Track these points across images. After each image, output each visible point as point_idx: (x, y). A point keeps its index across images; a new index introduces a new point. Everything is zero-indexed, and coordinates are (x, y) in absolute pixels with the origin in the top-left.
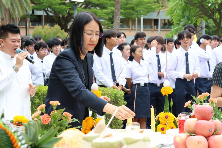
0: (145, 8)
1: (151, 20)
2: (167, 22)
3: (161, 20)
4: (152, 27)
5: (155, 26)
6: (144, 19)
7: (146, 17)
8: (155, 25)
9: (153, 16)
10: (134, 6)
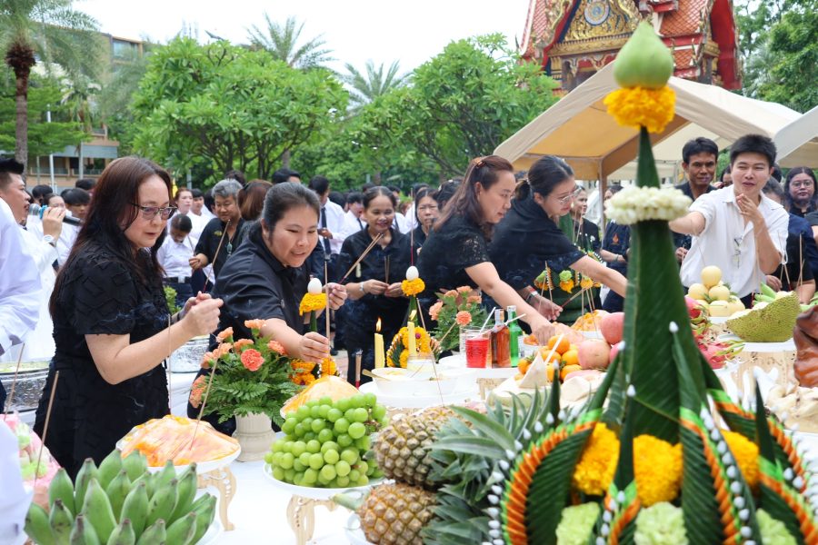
0: (61, 139)
1: (63, 159)
2: (92, 162)
3: (84, 159)
4: (66, 172)
5: (73, 170)
6: (55, 158)
7: (59, 154)
8: (71, 167)
9: (70, 152)
10: (40, 133)
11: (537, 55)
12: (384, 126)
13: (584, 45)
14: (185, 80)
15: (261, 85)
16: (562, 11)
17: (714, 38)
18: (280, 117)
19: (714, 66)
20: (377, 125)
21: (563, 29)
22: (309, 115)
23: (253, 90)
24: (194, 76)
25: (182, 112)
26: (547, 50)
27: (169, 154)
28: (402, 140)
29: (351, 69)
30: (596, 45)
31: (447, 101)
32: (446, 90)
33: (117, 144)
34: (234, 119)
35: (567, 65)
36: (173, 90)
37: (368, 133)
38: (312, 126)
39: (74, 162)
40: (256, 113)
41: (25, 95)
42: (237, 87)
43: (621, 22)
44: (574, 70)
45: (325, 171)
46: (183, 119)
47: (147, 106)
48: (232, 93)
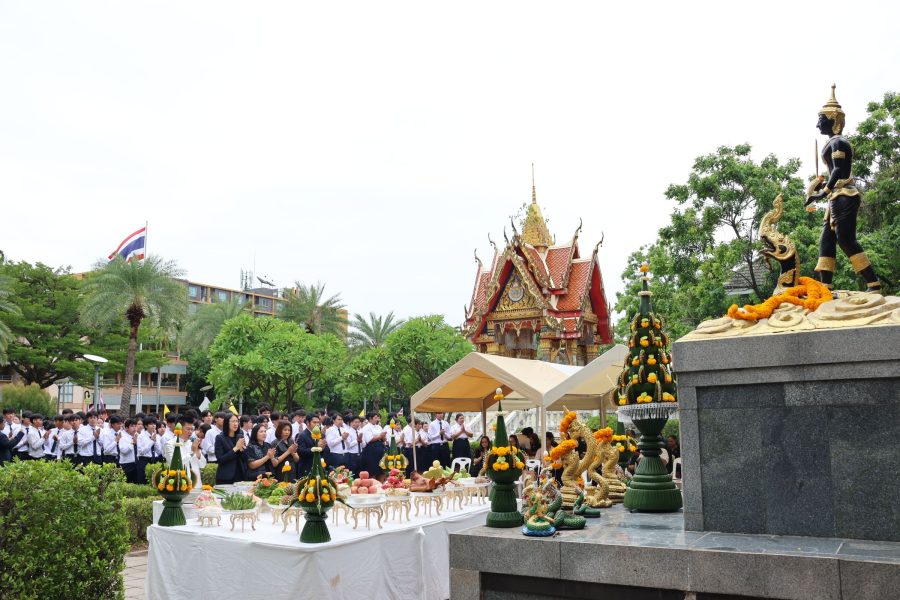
1: (148, 375)
2: (167, 377)
3: (162, 374)
5: (152, 383)
6: (143, 374)
7: (145, 371)
8: (152, 380)
11: (478, 319)
12: (367, 371)
13: (508, 314)
14: (244, 341)
15: (290, 344)
16: (493, 292)
17: (594, 311)
18: (301, 365)
19: (595, 329)
20: (361, 370)
21: (494, 304)
22: (319, 364)
23: (285, 348)
24: (249, 338)
25: (241, 362)
26: (484, 317)
27: (230, 386)
28: (378, 379)
29: (359, 317)
30: (516, 315)
31: (405, 357)
32: (404, 350)
33: (187, 363)
34: (271, 367)
35: (498, 326)
36: (236, 347)
37: (356, 375)
38: (320, 371)
39: (154, 377)
40: (286, 362)
41: (136, 338)
42: (275, 346)
43: (531, 301)
44: (502, 330)
45: (342, 388)
46: (241, 366)
47: (219, 357)
48: (272, 350)
